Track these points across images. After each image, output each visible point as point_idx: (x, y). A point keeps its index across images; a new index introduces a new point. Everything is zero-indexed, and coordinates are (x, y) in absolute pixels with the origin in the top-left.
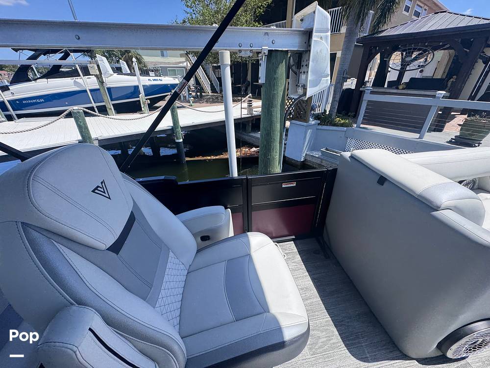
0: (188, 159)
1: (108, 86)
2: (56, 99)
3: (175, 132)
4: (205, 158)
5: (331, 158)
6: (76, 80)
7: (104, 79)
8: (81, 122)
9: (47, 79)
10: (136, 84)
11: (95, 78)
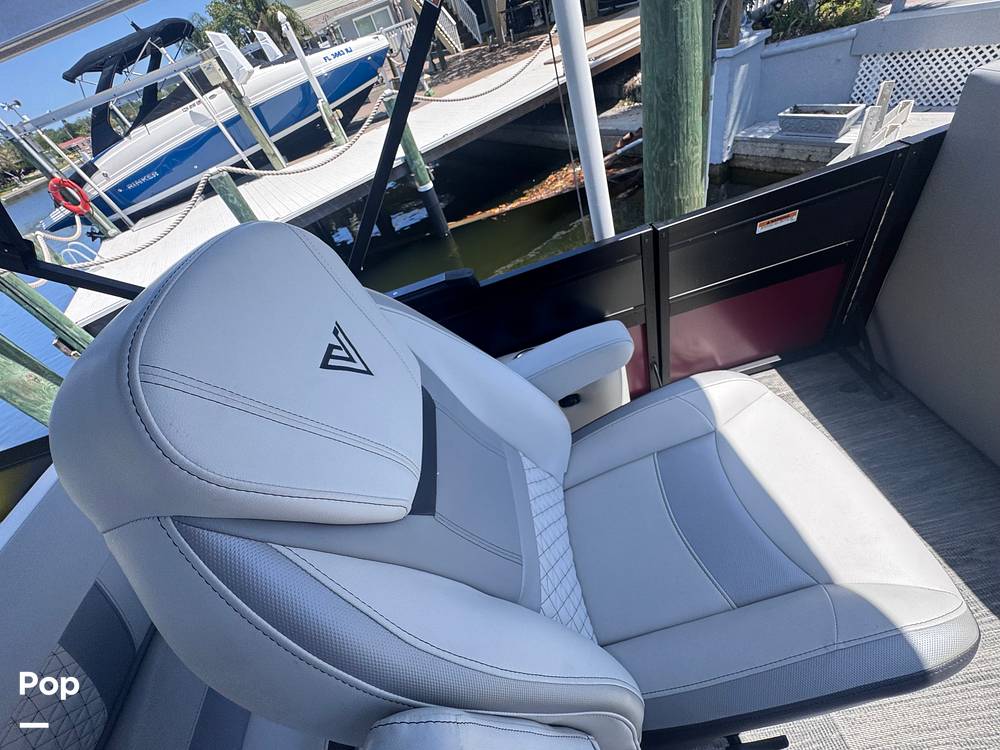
0: (452, 225)
1: (254, 102)
2: (174, 164)
3: (412, 169)
4: (488, 213)
5: (811, 131)
6: (193, 109)
7: (239, 87)
8: (232, 198)
9: (145, 124)
10: (302, 78)
11: (224, 92)
